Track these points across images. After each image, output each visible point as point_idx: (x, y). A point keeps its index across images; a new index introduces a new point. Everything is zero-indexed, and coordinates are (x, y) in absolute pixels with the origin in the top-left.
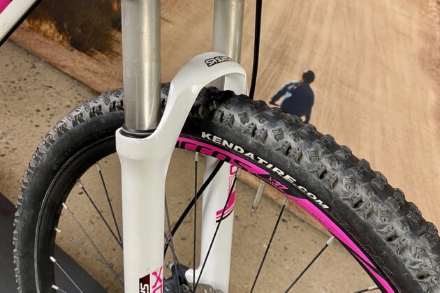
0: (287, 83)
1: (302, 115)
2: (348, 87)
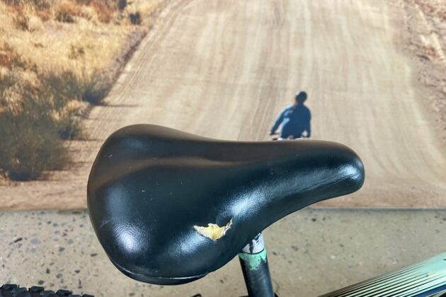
0: (282, 111)
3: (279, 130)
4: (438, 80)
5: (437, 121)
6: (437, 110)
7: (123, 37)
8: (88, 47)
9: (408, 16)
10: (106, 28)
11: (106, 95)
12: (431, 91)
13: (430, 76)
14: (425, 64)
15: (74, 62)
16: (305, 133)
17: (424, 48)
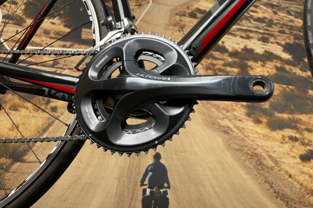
0: (146, 166)
1: (164, 184)
2: (180, 152)
3: (146, 182)
4: (242, 146)
5: (256, 175)
6: (252, 167)
7: (45, 118)
8: (23, 124)
9: (206, 109)
10: (35, 114)
11: (26, 154)
12: (241, 153)
13: (235, 143)
14: (228, 135)
15: (11, 133)
16: (166, 185)
17: (223, 126)
